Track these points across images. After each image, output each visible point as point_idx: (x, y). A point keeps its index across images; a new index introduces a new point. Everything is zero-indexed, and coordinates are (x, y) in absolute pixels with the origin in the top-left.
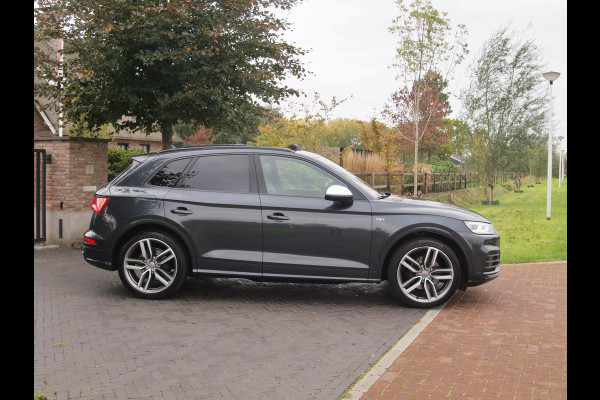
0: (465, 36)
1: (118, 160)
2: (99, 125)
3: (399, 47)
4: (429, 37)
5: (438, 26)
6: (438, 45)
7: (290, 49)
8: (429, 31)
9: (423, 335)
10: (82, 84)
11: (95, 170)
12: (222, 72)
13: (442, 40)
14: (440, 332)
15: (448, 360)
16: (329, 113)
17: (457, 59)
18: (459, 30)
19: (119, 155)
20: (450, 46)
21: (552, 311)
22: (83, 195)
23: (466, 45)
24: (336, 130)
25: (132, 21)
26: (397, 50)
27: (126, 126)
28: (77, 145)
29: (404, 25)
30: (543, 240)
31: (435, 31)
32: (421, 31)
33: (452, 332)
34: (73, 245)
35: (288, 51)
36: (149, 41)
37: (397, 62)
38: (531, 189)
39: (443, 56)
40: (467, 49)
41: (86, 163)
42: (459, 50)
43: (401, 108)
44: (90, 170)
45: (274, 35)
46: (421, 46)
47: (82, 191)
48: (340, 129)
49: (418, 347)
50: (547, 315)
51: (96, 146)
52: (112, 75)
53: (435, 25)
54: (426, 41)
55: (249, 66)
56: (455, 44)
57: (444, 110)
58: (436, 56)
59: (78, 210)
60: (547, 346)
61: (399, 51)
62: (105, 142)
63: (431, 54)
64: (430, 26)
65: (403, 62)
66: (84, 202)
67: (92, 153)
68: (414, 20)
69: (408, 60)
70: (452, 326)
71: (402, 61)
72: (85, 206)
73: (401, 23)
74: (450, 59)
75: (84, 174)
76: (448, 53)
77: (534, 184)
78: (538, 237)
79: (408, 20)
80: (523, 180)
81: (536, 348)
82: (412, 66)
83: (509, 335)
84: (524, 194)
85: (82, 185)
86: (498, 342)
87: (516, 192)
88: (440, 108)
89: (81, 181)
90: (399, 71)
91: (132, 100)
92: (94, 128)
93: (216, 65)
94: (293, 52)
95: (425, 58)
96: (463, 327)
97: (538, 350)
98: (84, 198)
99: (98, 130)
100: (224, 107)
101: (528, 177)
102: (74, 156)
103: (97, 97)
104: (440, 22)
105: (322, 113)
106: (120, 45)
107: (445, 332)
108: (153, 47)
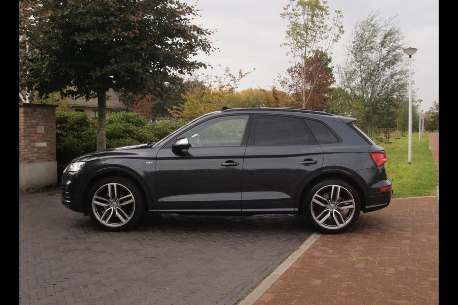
0: (341, 19)
1: (66, 122)
2: (47, 94)
3: (288, 29)
4: (313, 22)
5: (319, 13)
6: (319, 27)
7: (200, 31)
8: (312, 16)
9: (300, 260)
10: (29, 60)
11: (45, 130)
12: (142, 49)
13: (322, 23)
14: (313, 257)
15: (317, 282)
16: (237, 83)
17: (334, 38)
18: (336, 15)
19: (67, 118)
20: (329, 27)
21: (408, 238)
22: (36, 150)
23: (342, 27)
24: (248, 98)
25: (67, 8)
26: (287, 32)
27: (69, 94)
28: (30, 110)
29: (292, 12)
30: (404, 180)
31: (317, 15)
32: (306, 16)
33: (325, 257)
34: (27, 190)
35: (198, 33)
36: (84, 25)
37: (287, 41)
38: (398, 140)
39: (323, 36)
40: (342, 29)
41: (38, 124)
42: (337, 31)
43: (296, 80)
44: (41, 129)
45: (186, 19)
46: (306, 28)
47: (34, 147)
48: (251, 97)
49: (294, 271)
50: (404, 242)
51: (45, 110)
52: (54, 52)
53: (317, 11)
54: (310, 24)
55: (167, 45)
56: (334, 26)
57: (329, 80)
58: (318, 35)
59: (32, 162)
60: (402, 268)
61: (288, 33)
62: (54, 107)
63: (314, 34)
64: (313, 12)
65: (292, 42)
66: (36, 155)
67: (42, 116)
68: (300, 7)
69: (296, 40)
70: (325, 252)
71: (291, 40)
72: (37, 158)
73: (290, 10)
74: (329, 39)
75: (36, 133)
76: (328, 33)
77: (400, 137)
78: (401, 178)
79: (295, 8)
80: (391, 134)
81: (392, 270)
82: (299, 44)
83: (371, 259)
84: (392, 145)
85: (34, 142)
86: (361, 266)
87: (386, 143)
88: (326, 79)
89: (33, 139)
90: (289, 48)
91: (70, 73)
92: (43, 96)
93: (138, 44)
94: (202, 33)
95: (309, 38)
96: (334, 253)
97: (394, 272)
98: (36, 152)
99: (47, 97)
100: (144, 77)
101: (396, 132)
102: (27, 118)
103: (44, 71)
104: (321, 9)
105: (232, 83)
106: (59, 28)
107: (318, 258)
108: (86, 30)
